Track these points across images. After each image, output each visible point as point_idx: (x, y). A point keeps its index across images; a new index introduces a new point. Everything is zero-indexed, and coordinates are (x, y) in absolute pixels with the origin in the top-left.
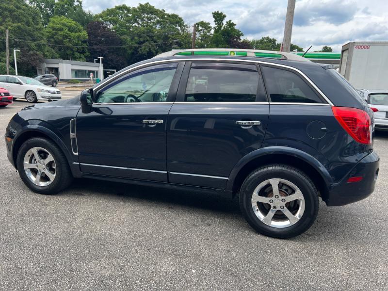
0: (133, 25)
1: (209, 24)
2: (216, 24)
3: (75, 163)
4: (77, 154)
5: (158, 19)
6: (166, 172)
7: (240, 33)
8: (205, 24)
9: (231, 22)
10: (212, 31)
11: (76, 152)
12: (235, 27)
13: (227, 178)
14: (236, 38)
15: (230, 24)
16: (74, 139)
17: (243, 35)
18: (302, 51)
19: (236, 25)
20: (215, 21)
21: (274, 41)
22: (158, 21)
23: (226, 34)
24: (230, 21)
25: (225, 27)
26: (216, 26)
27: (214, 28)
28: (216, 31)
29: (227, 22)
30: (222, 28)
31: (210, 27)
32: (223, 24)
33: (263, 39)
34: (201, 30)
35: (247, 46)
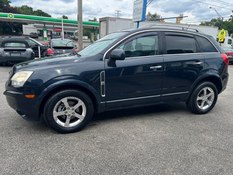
3: (101, 102)
4: (104, 96)
6: (160, 95)
11: (104, 95)
13: (188, 92)
16: (103, 86)
18: (51, 17)
21: (31, 9)
33: (23, 6)
35: (14, 10)
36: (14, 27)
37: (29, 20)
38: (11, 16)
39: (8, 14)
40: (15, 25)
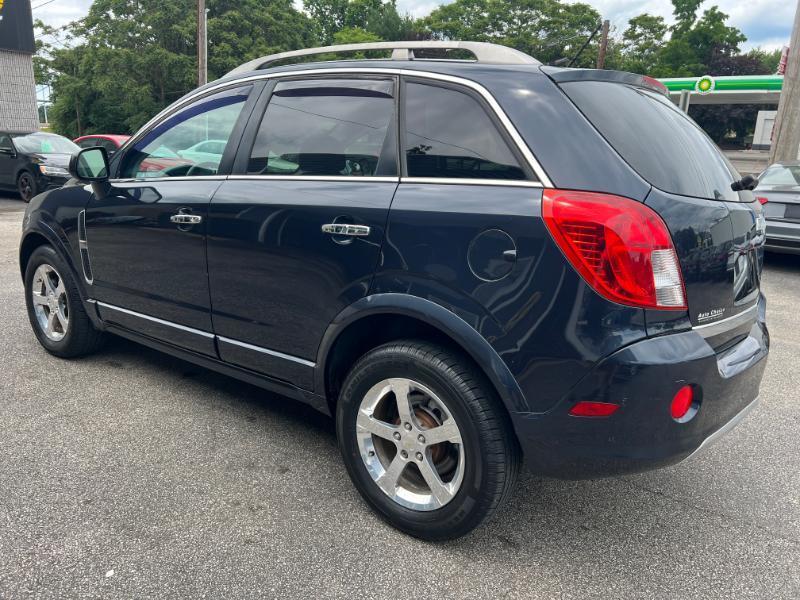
0: (491, 35)
1: (662, 19)
2: (677, 19)
3: (90, 300)
4: (90, 282)
5: (543, 17)
6: (213, 336)
7: (738, 35)
8: (652, 19)
9: (716, 12)
10: (668, 37)
11: (90, 279)
12: (726, 23)
13: (313, 365)
14: (727, 48)
15: (715, 17)
16: (84, 251)
17: (745, 40)
19: (727, 16)
20: (676, 12)
22: (542, 22)
23: (700, 39)
24: (714, 8)
25: (699, 23)
26: (678, 22)
27: (673, 28)
28: (677, 34)
29: (706, 12)
30: (693, 28)
31: (661, 28)
32: (695, 17)
34: (641, 35)
35: (754, 64)
36: (731, 120)
37: (765, 91)
38: (705, 85)
39: (699, 79)
40: (735, 114)
